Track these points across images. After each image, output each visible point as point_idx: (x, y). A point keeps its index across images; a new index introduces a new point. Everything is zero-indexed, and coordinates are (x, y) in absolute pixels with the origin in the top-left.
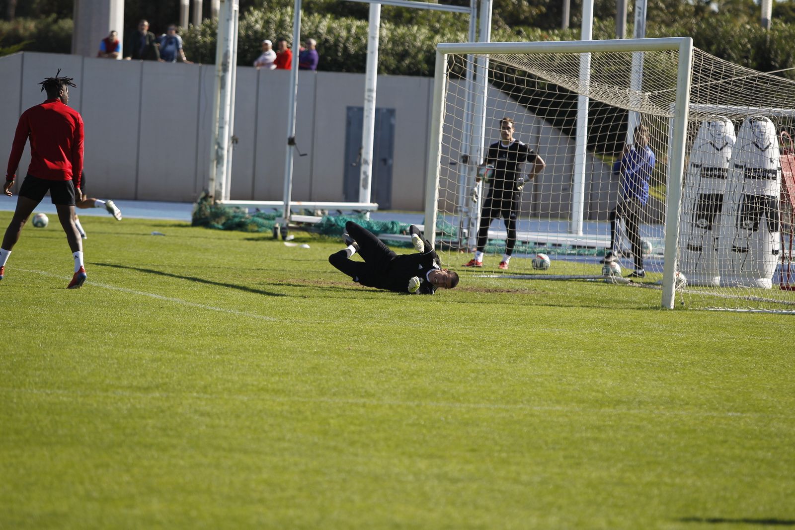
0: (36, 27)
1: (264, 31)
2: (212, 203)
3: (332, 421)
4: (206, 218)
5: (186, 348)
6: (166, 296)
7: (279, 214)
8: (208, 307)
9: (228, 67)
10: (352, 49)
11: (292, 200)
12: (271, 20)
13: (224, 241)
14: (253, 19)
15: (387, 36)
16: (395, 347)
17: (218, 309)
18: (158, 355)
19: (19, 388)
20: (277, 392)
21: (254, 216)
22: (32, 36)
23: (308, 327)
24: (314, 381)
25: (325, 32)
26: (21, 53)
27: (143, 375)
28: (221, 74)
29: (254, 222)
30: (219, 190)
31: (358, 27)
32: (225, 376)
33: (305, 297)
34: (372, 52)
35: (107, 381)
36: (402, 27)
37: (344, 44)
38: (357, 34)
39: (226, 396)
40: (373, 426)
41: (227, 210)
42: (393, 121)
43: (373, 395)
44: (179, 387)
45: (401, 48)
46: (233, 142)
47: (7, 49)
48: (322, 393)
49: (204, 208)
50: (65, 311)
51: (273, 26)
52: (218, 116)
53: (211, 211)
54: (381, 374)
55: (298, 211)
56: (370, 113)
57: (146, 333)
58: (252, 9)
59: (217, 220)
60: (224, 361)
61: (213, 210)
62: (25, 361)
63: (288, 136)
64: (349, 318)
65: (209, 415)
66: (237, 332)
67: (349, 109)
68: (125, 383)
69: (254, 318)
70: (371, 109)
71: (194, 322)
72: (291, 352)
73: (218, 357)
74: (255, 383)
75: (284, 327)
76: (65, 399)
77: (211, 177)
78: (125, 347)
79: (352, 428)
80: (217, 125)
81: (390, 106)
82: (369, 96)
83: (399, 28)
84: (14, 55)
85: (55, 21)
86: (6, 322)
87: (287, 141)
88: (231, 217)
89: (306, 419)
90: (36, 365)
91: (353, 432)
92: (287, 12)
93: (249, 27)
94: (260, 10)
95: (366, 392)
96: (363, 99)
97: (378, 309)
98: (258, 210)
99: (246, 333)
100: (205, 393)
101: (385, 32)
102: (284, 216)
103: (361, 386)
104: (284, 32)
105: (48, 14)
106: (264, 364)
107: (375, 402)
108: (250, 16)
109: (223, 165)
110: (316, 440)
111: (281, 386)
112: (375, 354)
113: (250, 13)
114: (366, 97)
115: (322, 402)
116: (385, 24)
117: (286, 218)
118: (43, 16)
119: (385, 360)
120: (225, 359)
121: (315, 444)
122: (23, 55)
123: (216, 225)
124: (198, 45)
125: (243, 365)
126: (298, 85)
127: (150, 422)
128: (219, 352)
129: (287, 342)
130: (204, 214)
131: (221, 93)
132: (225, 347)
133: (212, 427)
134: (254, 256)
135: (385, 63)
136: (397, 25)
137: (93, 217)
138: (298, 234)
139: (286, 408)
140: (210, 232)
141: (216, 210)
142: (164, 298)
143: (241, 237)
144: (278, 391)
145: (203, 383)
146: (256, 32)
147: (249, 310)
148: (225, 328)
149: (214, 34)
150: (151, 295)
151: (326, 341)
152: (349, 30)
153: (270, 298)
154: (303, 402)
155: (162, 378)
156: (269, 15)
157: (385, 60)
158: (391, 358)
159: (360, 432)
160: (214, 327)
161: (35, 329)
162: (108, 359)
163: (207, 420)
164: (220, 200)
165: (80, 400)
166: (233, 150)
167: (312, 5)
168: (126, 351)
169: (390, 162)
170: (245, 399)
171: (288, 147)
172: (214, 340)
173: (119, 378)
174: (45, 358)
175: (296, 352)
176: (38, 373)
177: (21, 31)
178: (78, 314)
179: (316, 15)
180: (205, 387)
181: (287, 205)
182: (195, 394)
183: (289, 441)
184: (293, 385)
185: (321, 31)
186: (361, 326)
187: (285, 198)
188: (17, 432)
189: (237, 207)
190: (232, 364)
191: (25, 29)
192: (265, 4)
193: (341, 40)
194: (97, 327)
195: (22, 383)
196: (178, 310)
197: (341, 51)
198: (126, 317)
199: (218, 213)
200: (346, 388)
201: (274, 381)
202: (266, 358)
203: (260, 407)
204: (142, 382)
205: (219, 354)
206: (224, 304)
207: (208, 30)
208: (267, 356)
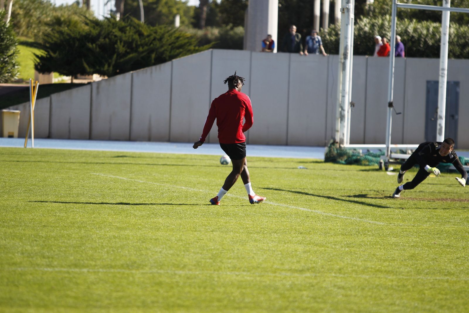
0: (219, 33)
1: (371, 32)
2: (338, 146)
3: (426, 292)
4: (334, 157)
5: (326, 244)
6: (310, 209)
7: (382, 153)
8: (338, 216)
9: (347, 56)
10: (430, 42)
11: (392, 143)
12: (376, 24)
13: (346, 172)
14: (363, 24)
15: (454, 32)
16: (466, 242)
17: (345, 217)
18: (308, 249)
19: (218, 271)
20: (388, 272)
21: (366, 155)
22: (217, 39)
23: (406, 229)
24: (413, 265)
25: (412, 31)
26: (211, 50)
27: (298, 262)
28: (343, 61)
29: (366, 159)
30: (343, 138)
31: (434, 27)
32: (352, 262)
33: (403, 209)
34: (444, 44)
35: (275, 266)
36: (464, 26)
37: (425, 39)
38: (433, 32)
39: (354, 275)
40: (455, 295)
41: (348, 151)
42: (458, 90)
43: (453, 274)
44: (323, 270)
45: (463, 41)
46: (351, 106)
47: (201, 48)
48: (418, 273)
49: (332, 150)
50: (245, 220)
51: (377, 29)
52: (341, 88)
53: (337, 152)
54: (458, 260)
55: (395, 151)
56: (443, 84)
57: (298, 233)
58: (362, 17)
59: (341, 158)
60: (351, 252)
61: (339, 151)
62: (221, 253)
63: (389, 101)
64: (433, 222)
65: (343, 288)
66: (359, 233)
67: (428, 82)
68: (287, 267)
69: (370, 223)
70: (444, 82)
71: (330, 226)
72: (396, 246)
73: (347, 249)
74: (373, 267)
75: (390, 229)
76: (248, 278)
77: (337, 129)
78: (285, 243)
79: (440, 296)
80: (341, 94)
81: (455, 80)
82: (442, 73)
83: (462, 27)
84: (206, 51)
85: (232, 29)
86: (207, 228)
87: (388, 105)
88: (350, 156)
89: (408, 290)
90: (228, 256)
91: (441, 299)
92: (386, 18)
93: (360, 29)
94: (367, 18)
95: (448, 272)
96: (438, 75)
97: (453, 216)
98: (368, 151)
99: (365, 233)
100: (340, 273)
101: (452, 30)
102: (386, 154)
103: (444, 268)
104: (384, 32)
105: (227, 24)
106: (377, 254)
107: (455, 279)
108: (361, 22)
109: (344, 121)
110: (416, 305)
111: (390, 268)
112: (453, 246)
113: (361, 20)
114: (440, 74)
115: (419, 279)
116: (453, 24)
117: (387, 155)
118: (224, 25)
119: (460, 250)
120: (352, 251)
121: (416, 307)
122: (212, 52)
123: (340, 161)
124: (327, 42)
125: (364, 255)
126: (394, 67)
127: (305, 293)
128: (348, 245)
129: (393, 238)
130: (333, 154)
131: (343, 73)
132: (351, 242)
133: (346, 296)
134: (367, 181)
135: (452, 51)
136: (461, 25)
137: (259, 158)
138: (395, 166)
139: (395, 283)
140: (337, 166)
141: (341, 152)
142: (309, 210)
143: (358, 169)
144: (389, 271)
145: (338, 267)
146: (365, 32)
147: (366, 218)
148: (350, 230)
149: (337, 35)
150: (300, 208)
151: (419, 238)
152: (428, 30)
153: (379, 209)
154: (406, 279)
155: (311, 264)
156: (374, 21)
157: (453, 49)
158: (464, 249)
159: (446, 299)
160: (343, 229)
161: (226, 232)
162: (274, 251)
163: (342, 291)
164: (343, 144)
165: (258, 279)
166: (352, 111)
167: (402, 14)
168: (286, 246)
169: (456, 117)
170: (367, 277)
171: (388, 108)
172: (344, 238)
173: (282, 264)
174: (233, 251)
175: (399, 245)
176: (230, 261)
177: (209, 36)
178: (253, 221)
179: (406, 20)
180: (340, 269)
181: (388, 148)
182: (333, 274)
183: (398, 305)
184: (398, 268)
185: (410, 31)
186: (442, 228)
187: (387, 143)
188: (219, 300)
189: (355, 149)
190: (357, 254)
191: (212, 34)
192: (371, 14)
193: (423, 36)
194: (266, 230)
195: (220, 268)
196: (319, 218)
197: (422, 43)
198: (285, 223)
199: (342, 153)
200: (434, 269)
201: (385, 265)
202: (379, 250)
203: (377, 283)
204: (298, 266)
205: (348, 247)
206: (349, 214)
207: (333, 32)
208: (381, 249)
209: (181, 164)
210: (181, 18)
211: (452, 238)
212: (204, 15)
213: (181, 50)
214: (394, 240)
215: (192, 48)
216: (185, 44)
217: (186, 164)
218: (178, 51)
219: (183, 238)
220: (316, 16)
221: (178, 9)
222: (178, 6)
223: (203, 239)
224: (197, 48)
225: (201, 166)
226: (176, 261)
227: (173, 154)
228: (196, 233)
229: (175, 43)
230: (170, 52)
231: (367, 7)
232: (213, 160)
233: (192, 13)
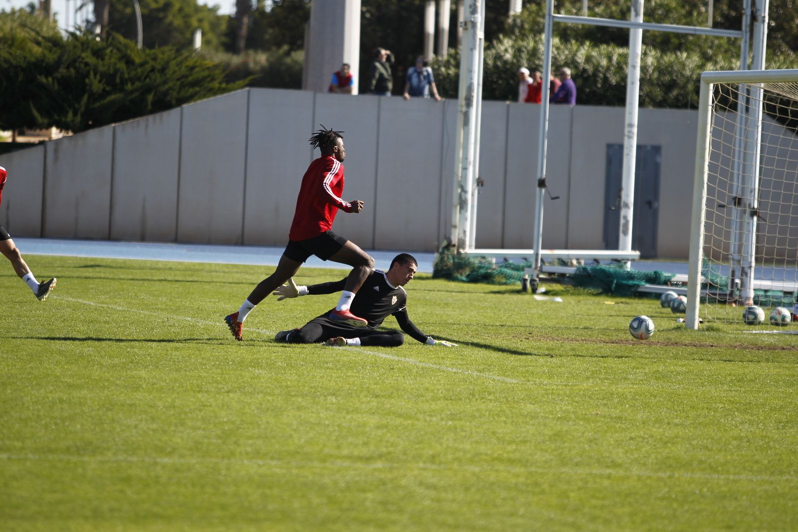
0: (267, 60)
1: (515, 61)
2: (455, 252)
3: (572, 495)
4: (449, 269)
5: (416, 414)
6: (398, 356)
7: (529, 264)
8: (443, 368)
9: (472, 101)
10: (613, 80)
11: (543, 248)
12: (524, 49)
13: (467, 295)
14: (503, 48)
15: (652, 63)
16: (649, 412)
17: (454, 370)
18: (384, 422)
19: (229, 458)
20: (511, 461)
21: (501, 267)
22: (263, 69)
23: (553, 389)
24: (555, 450)
25: (583, 61)
26: (247, 89)
27: (366, 444)
28: (464, 109)
29: (501, 273)
30: (463, 238)
31: (620, 55)
32: (456, 445)
33: (552, 357)
34: (633, 83)
35: (326, 451)
36: (669, 54)
37: (604, 75)
38: (618, 63)
39: (455, 466)
40: (618, 500)
41: (472, 260)
42: (659, 159)
43: (620, 466)
44: (405, 457)
45: (667, 78)
46: (478, 185)
47: (231, 85)
48: (563, 462)
49: (446, 258)
50: (286, 373)
51: (524, 56)
52: (461, 156)
53: (454, 262)
54: (631, 441)
55: (550, 260)
56: (631, 151)
57: (372, 397)
58: (501, 36)
59: (460, 271)
60: (456, 428)
61: (456, 261)
62: (238, 428)
63: (538, 177)
64: (600, 379)
65: (434, 487)
66: (473, 395)
67: (609, 146)
68: (345, 452)
69: (494, 380)
70: (632, 146)
71: (427, 385)
72: (532, 418)
73: (450, 423)
74: (489, 452)
75: (526, 390)
76: (278, 471)
77: (454, 224)
78: (348, 413)
79: (594, 502)
80: (460, 165)
81: (655, 143)
82: (630, 132)
83: (666, 55)
84: (239, 91)
85: (288, 54)
86: (220, 386)
87: (537, 183)
88: (476, 268)
89: (543, 492)
90: (249, 434)
91: (595, 507)
92: (540, 39)
93: (498, 57)
94: (511, 38)
95: (612, 462)
96: (622, 134)
97: (633, 369)
98: (506, 260)
99: (484, 396)
100: (433, 463)
101: (650, 60)
102: (534, 266)
103: (607, 455)
104: (537, 62)
105: (279, 45)
106: (500, 431)
107: (622, 473)
108: (500, 45)
109: (467, 211)
110: (552, 516)
111: (517, 455)
112: (626, 419)
113: (500, 42)
114: (626, 133)
115: (562, 473)
116: (650, 51)
117: (536, 268)
118: (274, 48)
119: (637, 426)
120: (458, 426)
121: (551, 520)
122: (249, 92)
123: (459, 276)
124: (441, 77)
125: (477, 432)
126: (549, 121)
127: (370, 495)
128: (452, 417)
129: (529, 406)
130: (447, 265)
131: (464, 130)
132: (459, 412)
133: (438, 500)
134: (500, 310)
135: (650, 94)
136: (664, 52)
137: (324, 270)
138: (550, 286)
139: (522, 479)
140: (452, 285)
141: (460, 261)
142: (396, 358)
143: (487, 290)
144: (514, 461)
145: (431, 452)
146: (506, 62)
147: (489, 371)
148: (460, 391)
149: (457, 66)
150: (381, 355)
151: (572, 405)
152: (610, 58)
153: (513, 357)
154: (541, 473)
155: (386, 447)
156: (520, 43)
157: (650, 91)
158: (644, 423)
159: (603, 507)
160: (448, 390)
161: (251, 393)
162: (328, 425)
163: (433, 493)
164: (464, 248)
165: (295, 471)
166: (479, 193)
167: (569, 32)
168: (349, 417)
169: (655, 205)
170: (477, 469)
171: (538, 189)
172: (447, 405)
173: (339, 447)
174: (259, 426)
175: (538, 417)
176: (250, 442)
177: (251, 65)
178: (299, 377)
179: (573, 42)
180: (433, 457)
181: (537, 254)
182: (421, 465)
183: (522, 516)
184: (531, 455)
185: (579, 61)
186: (613, 388)
187: (535, 246)
188: (224, 507)
189: (483, 257)
190: (465, 431)
191: (256, 63)
192: (517, 31)
193: (601, 69)
194: (319, 391)
195: (232, 454)
196: (410, 371)
197: (600, 81)
198: (352, 379)
199: (461, 264)
200: (591, 458)
201: (510, 450)
202: (503, 424)
203: (492, 478)
204: (365, 451)
205: (453, 419)
206: (461, 365)
207: (452, 61)
208: (505, 423)
209: (191, 279)
210: (203, 34)
211: (627, 406)
212: (244, 31)
213: (197, 89)
214: (530, 407)
215: (216, 85)
216: (204, 78)
217: (200, 279)
218: (191, 90)
219: (178, 402)
220: (429, 34)
221: (200, 21)
222: (200, 15)
223: (211, 406)
224: (224, 85)
225: (225, 283)
226: (160, 440)
227: (180, 263)
228: (200, 395)
229: (187, 77)
230: (179, 92)
231: (510, 21)
232: (247, 273)
233: (223, 27)
